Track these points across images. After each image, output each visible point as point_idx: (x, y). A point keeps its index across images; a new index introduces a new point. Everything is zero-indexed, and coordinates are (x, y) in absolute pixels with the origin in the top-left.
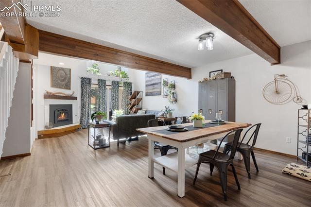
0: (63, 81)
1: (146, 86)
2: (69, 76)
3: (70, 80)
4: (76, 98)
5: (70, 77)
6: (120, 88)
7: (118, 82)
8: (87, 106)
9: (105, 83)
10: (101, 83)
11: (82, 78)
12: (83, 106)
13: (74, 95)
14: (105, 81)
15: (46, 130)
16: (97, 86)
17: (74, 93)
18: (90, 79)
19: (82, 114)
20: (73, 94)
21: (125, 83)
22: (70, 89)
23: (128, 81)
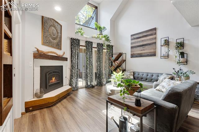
0: (54, 39)
1: (132, 48)
2: (60, 34)
3: (61, 39)
4: (66, 59)
5: (61, 36)
6: (104, 50)
7: (102, 44)
8: (76, 68)
9: (92, 44)
10: (89, 44)
11: (71, 39)
12: (72, 67)
14: (92, 43)
15: (36, 99)
16: (85, 48)
18: (79, 40)
19: (72, 76)
20: (63, 55)
21: (108, 46)
22: (61, 49)
23: (111, 44)
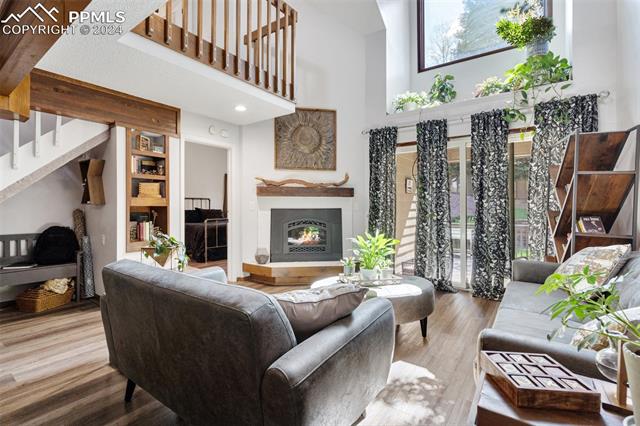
4: (350, 192)
11: (371, 132)
13: (347, 185)
14: (444, 122)
17: (347, 178)
20: (344, 182)
22: (333, 169)
